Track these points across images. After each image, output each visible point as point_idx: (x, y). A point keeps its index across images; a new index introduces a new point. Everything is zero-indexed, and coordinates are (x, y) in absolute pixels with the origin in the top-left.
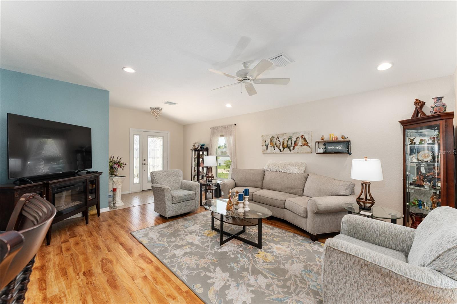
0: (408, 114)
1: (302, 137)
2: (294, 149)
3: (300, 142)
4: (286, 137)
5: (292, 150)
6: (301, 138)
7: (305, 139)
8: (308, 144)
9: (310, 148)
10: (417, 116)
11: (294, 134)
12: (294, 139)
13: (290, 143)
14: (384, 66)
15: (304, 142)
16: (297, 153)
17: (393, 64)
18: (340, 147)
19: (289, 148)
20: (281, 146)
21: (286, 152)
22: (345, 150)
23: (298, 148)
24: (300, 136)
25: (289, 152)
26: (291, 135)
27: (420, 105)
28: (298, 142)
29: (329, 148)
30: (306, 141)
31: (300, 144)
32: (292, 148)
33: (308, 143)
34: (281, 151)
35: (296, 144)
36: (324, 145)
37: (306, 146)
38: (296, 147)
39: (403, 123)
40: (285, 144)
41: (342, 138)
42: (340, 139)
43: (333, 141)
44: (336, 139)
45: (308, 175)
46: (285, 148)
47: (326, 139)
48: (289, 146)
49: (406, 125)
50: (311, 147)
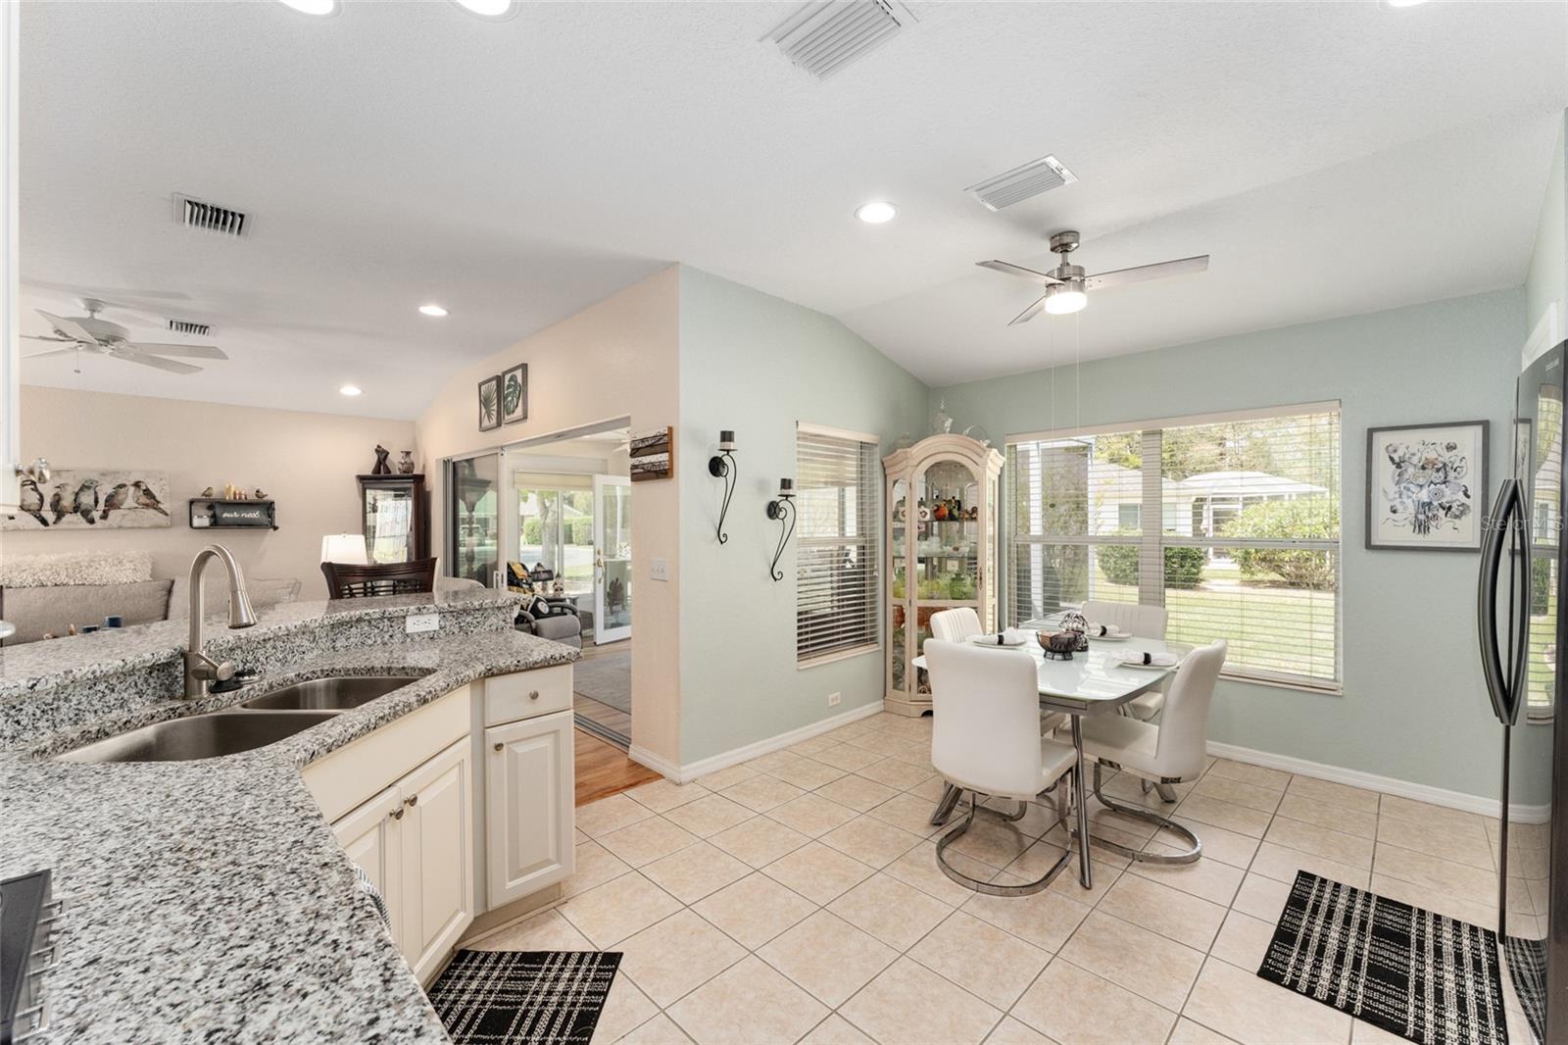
0: (367, 465)
1: (137, 485)
2: (105, 516)
3: (130, 497)
4: (70, 481)
5: (97, 519)
6: (132, 489)
7: (147, 493)
8: (160, 506)
9: (166, 514)
10: (379, 472)
11: (103, 474)
12: (105, 490)
13: (87, 499)
14: (350, 390)
15: (144, 500)
16: (120, 527)
17: (363, 391)
18: (254, 515)
19: (86, 514)
20: (47, 506)
21: (71, 526)
22: (265, 519)
23: (124, 515)
24: (127, 483)
25: (88, 526)
26: (95, 477)
27: (382, 455)
28: (121, 497)
29: (225, 515)
30: (154, 497)
31: (130, 502)
32: (96, 515)
33: (158, 502)
34: (44, 522)
35: (112, 503)
36: (210, 507)
37: (151, 512)
38: (113, 514)
39: (362, 479)
40: (67, 502)
41: (257, 496)
42: (252, 497)
43: (235, 501)
44: (243, 497)
45: (173, 582)
46: (68, 516)
47: (216, 494)
48: (83, 507)
49: (365, 481)
50: (168, 512)
